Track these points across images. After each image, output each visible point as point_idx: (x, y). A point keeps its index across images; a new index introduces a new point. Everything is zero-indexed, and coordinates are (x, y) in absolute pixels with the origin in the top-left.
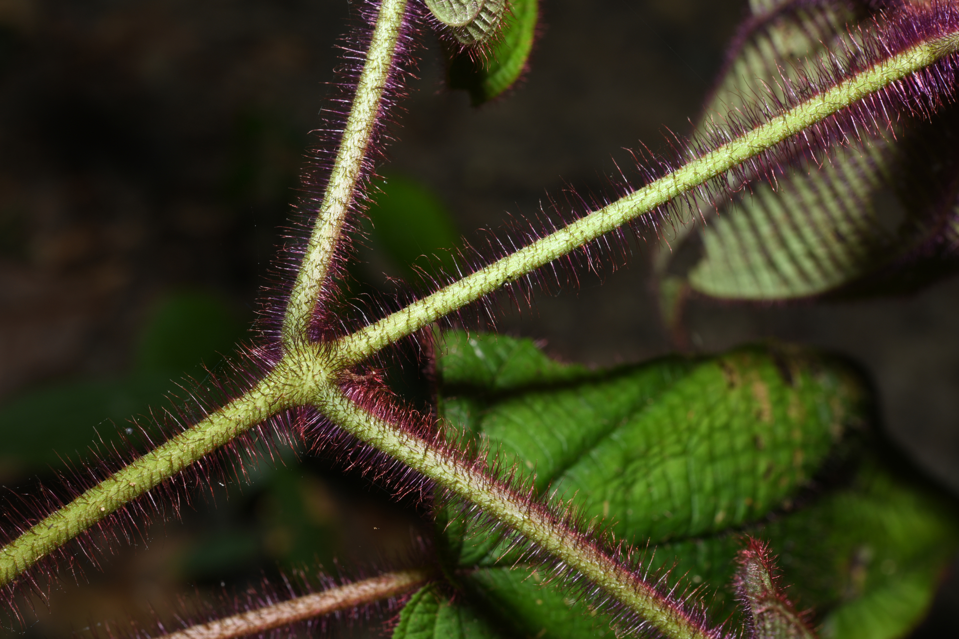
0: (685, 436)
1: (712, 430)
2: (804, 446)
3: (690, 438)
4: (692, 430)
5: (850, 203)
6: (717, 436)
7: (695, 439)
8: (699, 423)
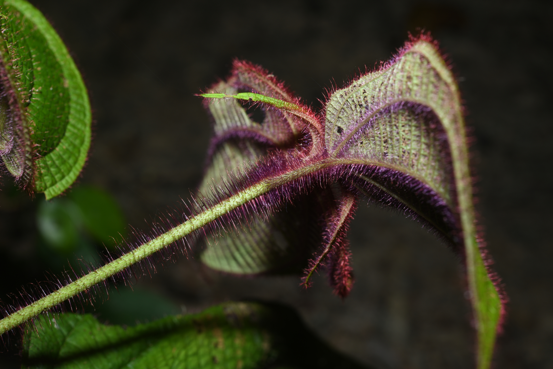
0: (170, 362)
1: (187, 356)
2: (244, 358)
3: (173, 363)
4: (174, 358)
5: (262, 235)
6: (190, 359)
7: (177, 362)
8: (179, 354)
